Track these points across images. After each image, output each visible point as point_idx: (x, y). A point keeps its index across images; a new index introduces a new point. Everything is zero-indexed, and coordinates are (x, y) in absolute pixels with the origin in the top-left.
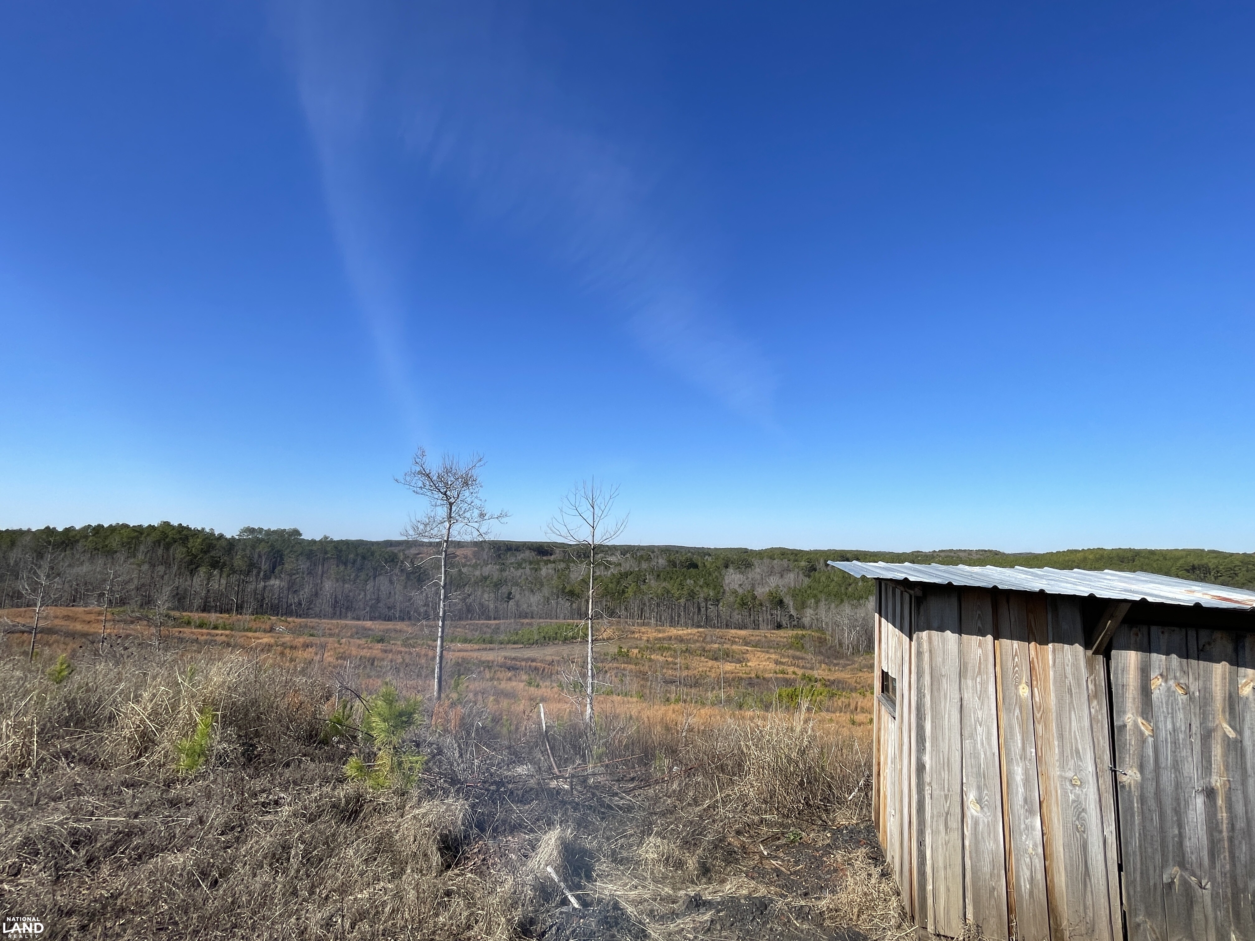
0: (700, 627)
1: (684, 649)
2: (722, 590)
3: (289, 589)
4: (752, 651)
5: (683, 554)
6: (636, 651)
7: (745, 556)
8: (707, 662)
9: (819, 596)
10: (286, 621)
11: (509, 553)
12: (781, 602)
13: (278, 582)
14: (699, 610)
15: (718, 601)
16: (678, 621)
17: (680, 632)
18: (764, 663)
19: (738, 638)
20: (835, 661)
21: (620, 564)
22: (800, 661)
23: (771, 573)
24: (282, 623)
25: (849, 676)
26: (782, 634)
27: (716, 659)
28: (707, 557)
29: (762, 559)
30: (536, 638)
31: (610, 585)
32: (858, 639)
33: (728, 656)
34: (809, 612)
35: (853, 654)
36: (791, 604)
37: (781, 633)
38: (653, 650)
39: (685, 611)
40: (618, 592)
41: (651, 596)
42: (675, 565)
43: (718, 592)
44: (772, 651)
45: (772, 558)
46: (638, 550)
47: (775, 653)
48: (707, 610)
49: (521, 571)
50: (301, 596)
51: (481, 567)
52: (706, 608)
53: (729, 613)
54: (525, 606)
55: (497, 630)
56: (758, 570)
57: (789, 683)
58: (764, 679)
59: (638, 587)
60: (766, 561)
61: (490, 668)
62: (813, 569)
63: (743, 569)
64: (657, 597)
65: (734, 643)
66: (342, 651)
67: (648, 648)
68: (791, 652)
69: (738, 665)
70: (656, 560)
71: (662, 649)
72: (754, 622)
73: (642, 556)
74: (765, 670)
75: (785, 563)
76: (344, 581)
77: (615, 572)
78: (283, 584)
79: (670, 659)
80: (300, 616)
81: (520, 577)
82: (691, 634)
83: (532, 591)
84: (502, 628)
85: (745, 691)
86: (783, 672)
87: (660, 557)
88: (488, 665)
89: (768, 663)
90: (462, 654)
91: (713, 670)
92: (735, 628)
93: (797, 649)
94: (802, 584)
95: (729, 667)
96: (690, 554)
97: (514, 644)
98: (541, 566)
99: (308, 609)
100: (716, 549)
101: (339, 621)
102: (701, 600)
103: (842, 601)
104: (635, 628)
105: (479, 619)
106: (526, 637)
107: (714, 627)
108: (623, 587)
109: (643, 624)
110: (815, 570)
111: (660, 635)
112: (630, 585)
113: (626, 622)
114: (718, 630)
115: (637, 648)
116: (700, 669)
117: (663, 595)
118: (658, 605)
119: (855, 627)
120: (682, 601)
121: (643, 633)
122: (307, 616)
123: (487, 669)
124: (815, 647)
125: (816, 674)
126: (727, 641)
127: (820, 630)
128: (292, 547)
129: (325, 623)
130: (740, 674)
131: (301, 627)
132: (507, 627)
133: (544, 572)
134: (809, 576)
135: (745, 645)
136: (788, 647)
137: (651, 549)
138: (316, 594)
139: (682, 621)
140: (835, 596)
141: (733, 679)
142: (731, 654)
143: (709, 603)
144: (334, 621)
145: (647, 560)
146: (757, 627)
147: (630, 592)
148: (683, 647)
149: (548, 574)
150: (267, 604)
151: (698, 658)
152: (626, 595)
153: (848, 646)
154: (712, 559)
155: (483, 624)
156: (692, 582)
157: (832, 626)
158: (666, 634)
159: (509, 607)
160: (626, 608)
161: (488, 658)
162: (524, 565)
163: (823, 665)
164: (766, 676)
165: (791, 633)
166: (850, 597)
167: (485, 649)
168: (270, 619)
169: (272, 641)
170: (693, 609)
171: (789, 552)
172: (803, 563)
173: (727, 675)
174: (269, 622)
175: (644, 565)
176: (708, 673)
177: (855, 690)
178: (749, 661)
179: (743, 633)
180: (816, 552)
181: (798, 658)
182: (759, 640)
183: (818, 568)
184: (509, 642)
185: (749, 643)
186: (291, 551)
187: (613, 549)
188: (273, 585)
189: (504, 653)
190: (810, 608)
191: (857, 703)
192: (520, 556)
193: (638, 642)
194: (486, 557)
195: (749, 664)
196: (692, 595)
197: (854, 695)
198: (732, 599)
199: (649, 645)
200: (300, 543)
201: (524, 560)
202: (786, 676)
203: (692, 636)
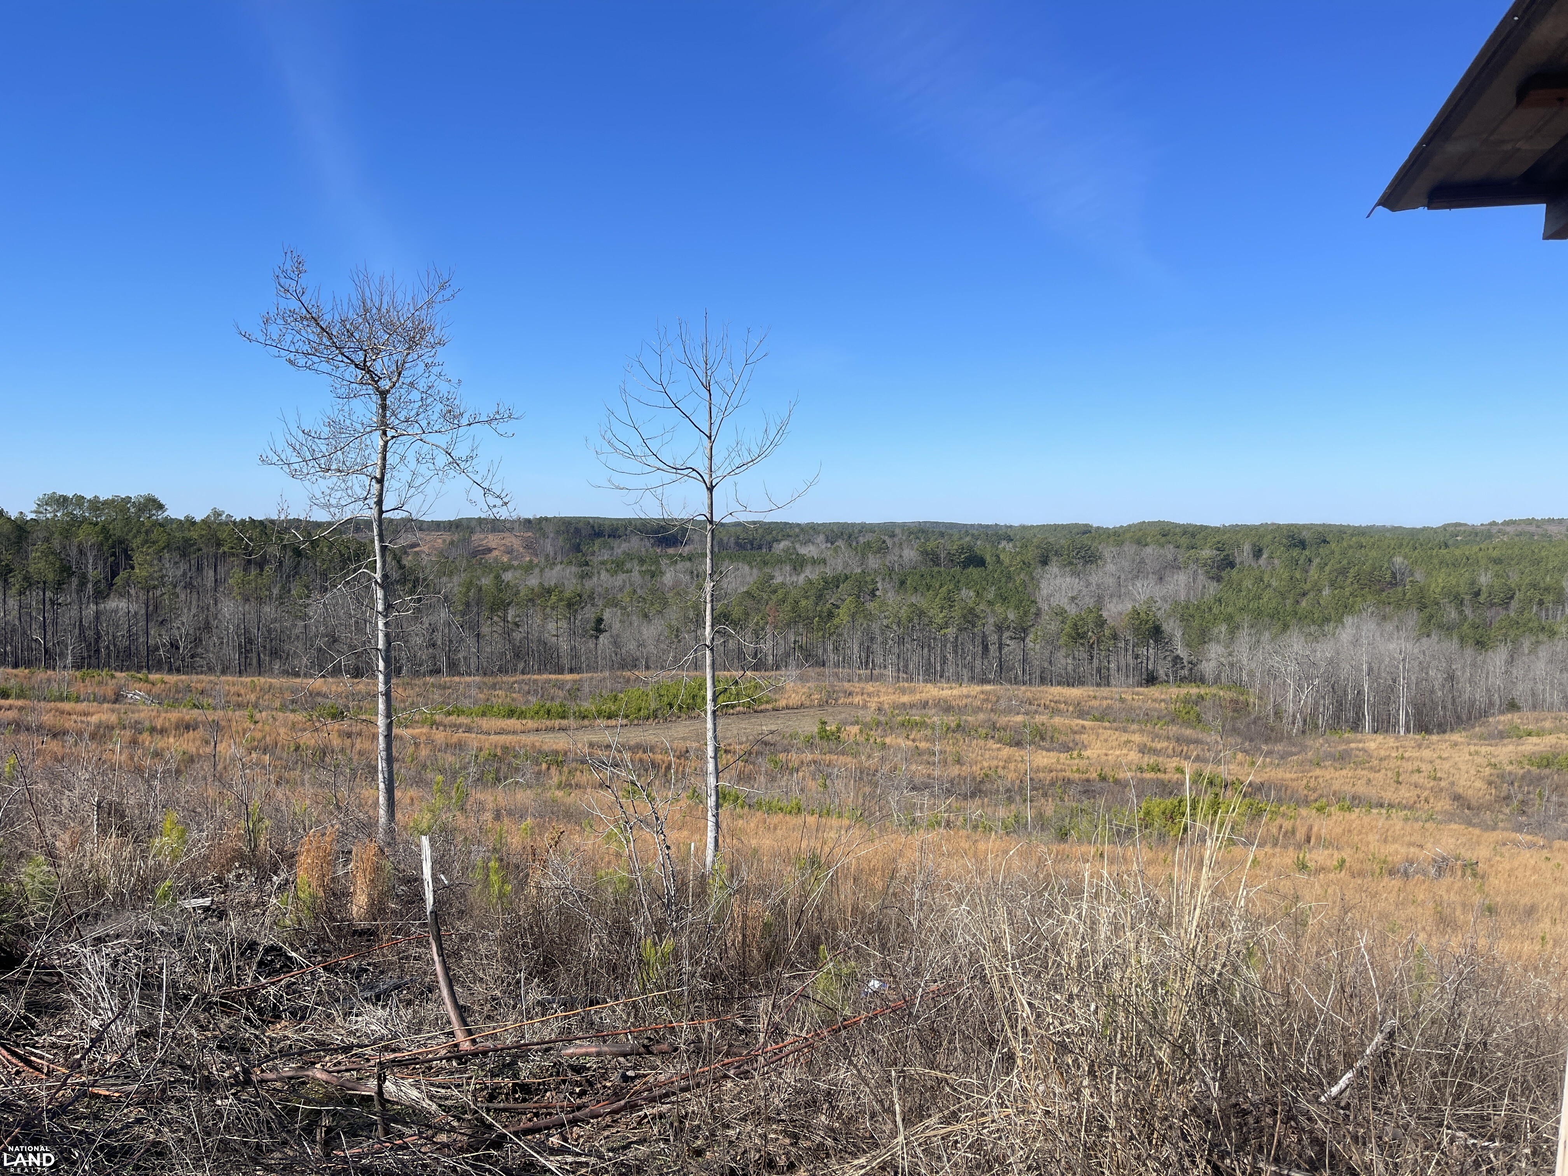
0: (988, 681)
1: (953, 725)
2: (1033, 610)
3: (148, 617)
4: (1092, 729)
5: (955, 538)
6: (855, 729)
7: (1086, 540)
8: (999, 749)
9: (1237, 619)
10: (147, 681)
11: (598, 542)
12: (1156, 632)
13: (123, 604)
14: (986, 649)
15: (1025, 630)
16: (943, 671)
17: (946, 693)
18: (1118, 752)
19: (1066, 703)
20: (1265, 748)
21: (824, 561)
22: (1192, 746)
23: (1139, 571)
24: (137, 685)
25: (1294, 776)
26: (1157, 695)
27: (1018, 744)
28: (1004, 543)
29: (1120, 544)
30: (653, 706)
31: (803, 603)
32: (1317, 703)
33: (1043, 739)
34: (1215, 652)
35: (1304, 732)
36: (1178, 634)
37: (1154, 691)
38: (888, 727)
39: (956, 652)
40: (820, 616)
41: (885, 622)
42: (936, 561)
43: (1026, 613)
44: (1135, 727)
45: (1141, 542)
46: (860, 531)
47: (1142, 731)
48: (1000, 648)
49: (621, 577)
50: (177, 633)
51: (542, 571)
52: (1000, 644)
53: (1047, 653)
54: (632, 646)
55: (574, 693)
56: (1111, 567)
57: (1167, 790)
58: (1117, 782)
59: (859, 604)
60: (1130, 549)
61: (559, 764)
62: (1229, 563)
63: (1080, 567)
64: (899, 624)
65: (1055, 712)
66: (258, 735)
67: (878, 724)
68: (1174, 729)
69: (1063, 756)
70: (897, 551)
71: (908, 726)
72: (1099, 671)
73: (868, 545)
74: (1118, 766)
75: (1169, 552)
76: (260, 600)
77: (814, 577)
78: (133, 608)
79: (923, 745)
80: (178, 671)
81: (621, 590)
82: (967, 697)
83: (646, 616)
84: (586, 688)
85: (1074, 805)
86: (1156, 769)
87: (905, 546)
88: (558, 760)
89: (1125, 751)
90: (502, 739)
91: (1012, 766)
92: (1059, 684)
93: (1187, 723)
94: (1203, 594)
95: (1044, 759)
96: (968, 539)
97: (609, 718)
98: (664, 567)
99: (192, 657)
100: (1024, 528)
101: (255, 679)
102: (989, 629)
103: (1286, 627)
104: (857, 686)
105: (540, 672)
106: (634, 706)
107: (1016, 681)
108: (828, 606)
109: (871, 678)
110: (1232, 565)
111: (905, 699)
112: (844, 601)
113: (837, 675)
114: (1023, 688)
115: (857, 723)
116: (986, 764)
117: (910, 620)
118: (901, 641)
119: (1309, 678)
120: (951, 631)
121: (869, 695)
122: (189, 668)
123: (553, 769)
124: (1224, 720)
125: (1224, 771)
126: (1041, 709)
127: (1237, 685)
128: (147, 532)
129: (230, 683)
130: (1068, 774)
131: (178, 691)
132: (596, 687)
133: (668, 578)
134: (1219, 579)
135: (1078, 717)
136: (1167, 719)
137: (889, 530)
138: (208, 627)
139: (950, 670)
140: (1272, 617)
141: (1053, 783)
142: (1049, 734)
143: (1006, 634)
144: (247, 680)
145: (879, 550)
146: (1104, 680)
147: (843, 615)
148: (952, 720)
149: (677, 584)
150: (108, 647)
151: (982, 742)
152: (836, 621)
153: (1294, 716)
154: (1015, 547)
155: (548, 681)
156: (972, 594)
157: (1263, 677)
158: (918, 696)
159: (600, 646)
160: (836, 649)
161: (555, 747)
162: (628, 566)
163: (1240, 756)
164: (1121, 776)
165: (1174, 691)
166: (1302, 619)
167: (552, 729)
168: (113, 677)
169: (113, 718)
170: (973, 648)
171: (1178, 530)
172: (1207, 553)
173: (1041, 775)
174: (112, 683)
175: (873, 562)
176: (1001, 772)
177: (1307, 803)
178: (1085, 747)
179: (1075, 692)
180: (1236, 529)
181: (1189, 741)
182: (1109, 707)
183: (1238, 561)
184: (600, 714)
185: (1088, 713)
186: (146, 542)
187: (809, 532)
188: (116, 611)
189: (587, 737)
190: (1219, 642)
191: (1310, 828)
192: (621, 548)
193: (861, 712)
194: (550, 549)
195: (1085, 753)
196: (971, 618)
197: (1304, 812)
198: (1053, 627)
199: (882, 719)
200: (161, 525)
201: (629, 556)
202: (1160, 776)
203: (970, 700)
